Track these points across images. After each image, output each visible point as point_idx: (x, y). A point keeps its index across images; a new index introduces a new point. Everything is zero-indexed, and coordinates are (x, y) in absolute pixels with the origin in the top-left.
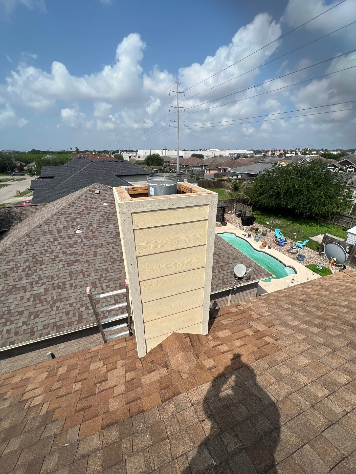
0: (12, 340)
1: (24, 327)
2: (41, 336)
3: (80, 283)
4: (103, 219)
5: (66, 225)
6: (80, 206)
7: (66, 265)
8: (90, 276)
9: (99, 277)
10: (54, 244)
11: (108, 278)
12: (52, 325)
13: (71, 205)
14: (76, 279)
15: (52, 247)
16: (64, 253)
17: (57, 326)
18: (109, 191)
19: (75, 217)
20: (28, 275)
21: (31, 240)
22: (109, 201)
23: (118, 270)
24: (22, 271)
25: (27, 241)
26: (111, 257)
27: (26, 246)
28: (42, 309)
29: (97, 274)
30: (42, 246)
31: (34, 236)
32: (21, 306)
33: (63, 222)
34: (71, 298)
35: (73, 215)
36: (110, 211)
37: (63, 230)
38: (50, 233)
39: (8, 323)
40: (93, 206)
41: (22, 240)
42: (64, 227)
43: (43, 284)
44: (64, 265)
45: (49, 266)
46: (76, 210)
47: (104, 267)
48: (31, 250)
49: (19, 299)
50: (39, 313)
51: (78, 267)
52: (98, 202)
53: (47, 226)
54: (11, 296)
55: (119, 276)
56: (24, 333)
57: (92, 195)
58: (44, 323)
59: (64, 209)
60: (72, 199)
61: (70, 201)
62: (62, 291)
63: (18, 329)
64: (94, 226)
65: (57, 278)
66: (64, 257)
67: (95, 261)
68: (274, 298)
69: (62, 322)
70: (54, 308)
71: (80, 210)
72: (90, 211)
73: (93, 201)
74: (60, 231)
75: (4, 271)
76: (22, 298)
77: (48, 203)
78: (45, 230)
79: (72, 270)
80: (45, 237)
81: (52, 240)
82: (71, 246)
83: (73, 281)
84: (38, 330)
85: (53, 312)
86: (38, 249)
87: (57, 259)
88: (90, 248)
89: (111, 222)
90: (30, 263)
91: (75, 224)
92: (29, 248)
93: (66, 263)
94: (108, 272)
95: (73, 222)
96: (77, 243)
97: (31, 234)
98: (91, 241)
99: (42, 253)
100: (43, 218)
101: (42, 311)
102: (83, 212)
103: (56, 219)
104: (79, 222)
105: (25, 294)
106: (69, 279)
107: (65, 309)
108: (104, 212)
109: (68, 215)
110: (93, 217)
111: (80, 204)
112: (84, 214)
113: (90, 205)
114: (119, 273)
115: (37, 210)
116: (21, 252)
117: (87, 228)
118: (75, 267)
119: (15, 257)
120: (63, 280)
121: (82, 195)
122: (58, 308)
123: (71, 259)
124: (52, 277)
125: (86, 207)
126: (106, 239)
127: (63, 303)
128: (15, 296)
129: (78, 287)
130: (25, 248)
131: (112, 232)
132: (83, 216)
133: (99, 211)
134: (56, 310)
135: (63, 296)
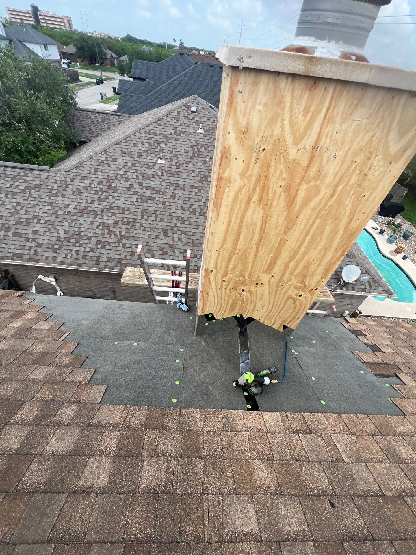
0: (79, 261)
1: (91, 254)
2: (105, 267)
3: (151, 226)
4: (192, 152)
5: (148, 149)
6: (169, 126)
7: (139, 200)
8: (163, 221)
9: (173, 225)
10: (131, 171)
11: (182, 229)
12: (116, 261)
13: (159, 122)
14: (147, 220)
15: (128, 173)
16: (140, 184)
17: (121, 263)
18: (209, 111)
19: (160, 140)
20: (100, 200)
21: (108, 158)
22: (206, 128)
23: (196, 224)
24: (95, 194)
25: (103, 159)
26: (191, 205)
27: (102, 164)
28: (109, 241)
29: (170, 221)
30: (118, 169)
31: (111, 154)
32: (90, 230)
33: (145, 144)
34: (138, 239)
35: (158, 137)
36: (203, 143)
37: (143, 154)
38: (129, 154)
39: (78, 245)
40: (184, 130)
41: (98, 155)
42: (145, 151)
43: (114, 214)
44: (137, 199)
45: (122, 195)
46: (162, 130)
47: (179, 215)
48: (106, 171)
49: (89, 223)
50: (106, 244)
51: (151, 206)
52: (191, 125)
53: (127, 144)
54: (82, 218)
55: (194, 230)
56: (90, 259)
57: (187, 113)
58: (109, 256)
59: (148, 126)
60: (161, 114)
61: (158, 116)
62: (131, 228)
63: (86, 254)
64: (180, 159)
65: (127, 212)
66: (139, 190)
67: (172, 204)
68: (405, 331)
69: (127, 261)
70: (121, 244)
71: (168, 132)
72: (179, 137)
73: (186, 122)
74: (139, 156)
75: (78, 188)
76: (92, 224)
77: (133, 116)
78: (124, 150)
79: (146, 208)
80: (123, 158)
81: (130, 164)
82: (148, 178)
83: (144, 221)
84: (103, 261)
85: (120, 248)
86: (113, 172)
87: (132, 190)
88: (170, 186)
89: (201, 159)
90: (104, 187)
91: (158, 150)
92: (104, 168)
93: (140, 197)
94: (183, 222)
95: (156, 147)
96: (156, 177)
97: (108, 150)
98: (172, 178)
99: (117, 178)
100: (123, 133)
101: (109, 243)
102: (170, 136)
103: (138, 137)
104: (163, 149)
105: (95, 219)
106: (140, 217)
107: (131, 249)
108: (196, 141)
109: (152, 136)
110: (182, 145)
111: (168, 123)
112: (171, 138)
113: (180, 127)
114: (195, 227)
115: (120, 123)
116: (96, 170)
117: (171, 159)
118: (149, 205)
119: (90, 175)
120: (134, 217)
121: (174, 110)
122: (124, 244)
123: (147, 195)
124: (123, 209)
125: (175, 129)
126: (190, 181)
127: (129, 242)
128: (86, 219)
129: (148, 229)
130: (100, 167)
131: (199, 172)
132: (170, 141)
133: (190, 138)
134: (122, 247)
135: (131, 235)
